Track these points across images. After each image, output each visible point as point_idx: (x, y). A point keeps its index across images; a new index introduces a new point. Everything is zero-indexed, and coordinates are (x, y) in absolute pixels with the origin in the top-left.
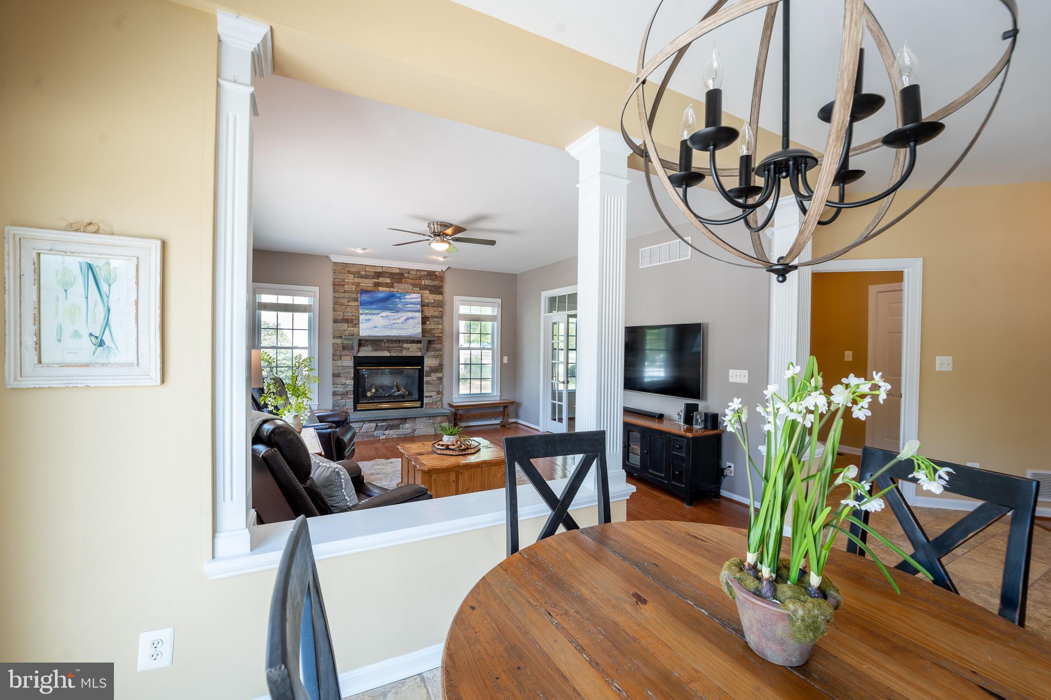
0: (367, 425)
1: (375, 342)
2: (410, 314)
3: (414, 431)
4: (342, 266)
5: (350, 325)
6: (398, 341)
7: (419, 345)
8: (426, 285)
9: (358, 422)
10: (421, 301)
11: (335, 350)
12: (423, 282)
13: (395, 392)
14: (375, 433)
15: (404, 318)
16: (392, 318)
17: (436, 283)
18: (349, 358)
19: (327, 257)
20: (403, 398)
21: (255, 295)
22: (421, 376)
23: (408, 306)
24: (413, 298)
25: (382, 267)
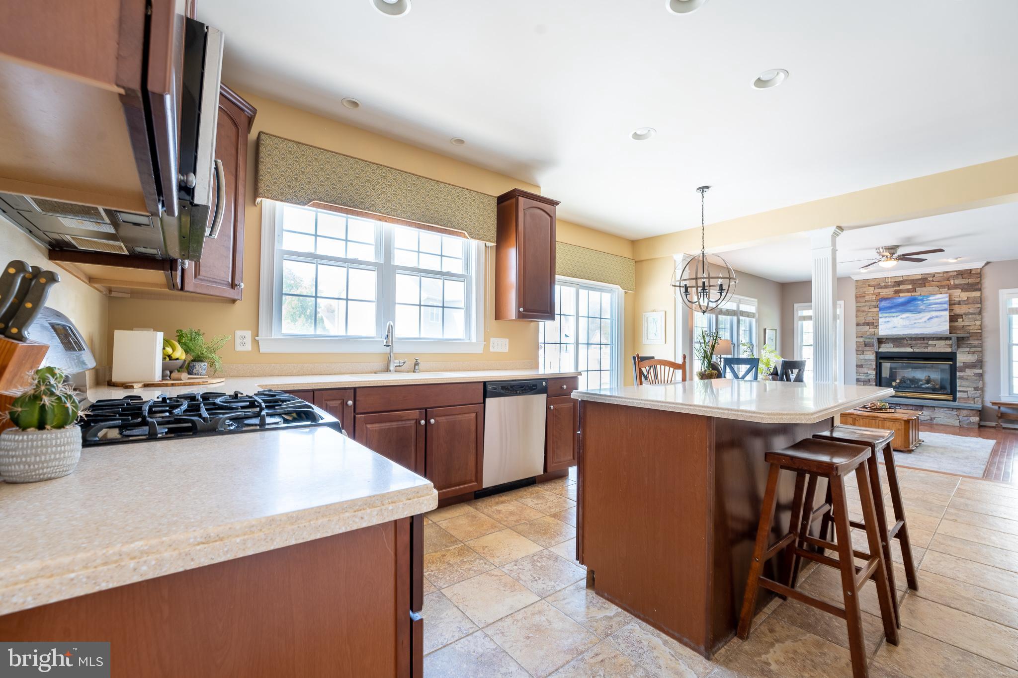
1: (897, 340)
2: (934, 314)
3: (932, 419)
4: (863, 282)
5: (871, 327)
6: (923, 339)
7: (949, 342)
8: (956, 285)
10: (949, 301)
11: (858, 347)
12: (952, 282)
13: (923, 384)
15: (928, 317)
16: (913, 318)
17: (972, 280)
18: (871, 353)
19: (850, 277)
20: (933, 390)
21: (798, 312)
22: (953, 370)
23: (931, 306)
24: (938, 299)
25: (903, 276)
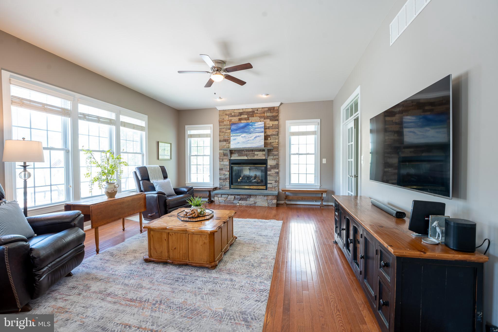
0: (230, 197)
1: (240, 151)
2: (257, 134)
3: (255, 203)
4: (223, 112)
5: (227, 143)
6: (252, 150)
7: (264, 153)
8: (268, 116)
9: (225, 194)
10: (264, 126)
11: (220, 156)
12: (266, 114)
13: (253, 180)
14: (234, 202)
15: (254, 137)
16: (247, 137)
17: (274, 114)
18: (226, 160)
19: (216, 108)
20: (257, 184)
21: (187, 131)
22: (266, 171)
23: (256, 130)
24: (259, 125)
25: (243, 109)
